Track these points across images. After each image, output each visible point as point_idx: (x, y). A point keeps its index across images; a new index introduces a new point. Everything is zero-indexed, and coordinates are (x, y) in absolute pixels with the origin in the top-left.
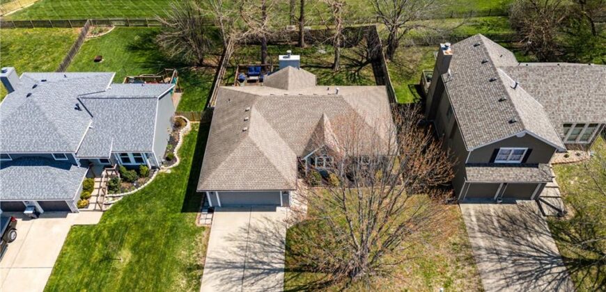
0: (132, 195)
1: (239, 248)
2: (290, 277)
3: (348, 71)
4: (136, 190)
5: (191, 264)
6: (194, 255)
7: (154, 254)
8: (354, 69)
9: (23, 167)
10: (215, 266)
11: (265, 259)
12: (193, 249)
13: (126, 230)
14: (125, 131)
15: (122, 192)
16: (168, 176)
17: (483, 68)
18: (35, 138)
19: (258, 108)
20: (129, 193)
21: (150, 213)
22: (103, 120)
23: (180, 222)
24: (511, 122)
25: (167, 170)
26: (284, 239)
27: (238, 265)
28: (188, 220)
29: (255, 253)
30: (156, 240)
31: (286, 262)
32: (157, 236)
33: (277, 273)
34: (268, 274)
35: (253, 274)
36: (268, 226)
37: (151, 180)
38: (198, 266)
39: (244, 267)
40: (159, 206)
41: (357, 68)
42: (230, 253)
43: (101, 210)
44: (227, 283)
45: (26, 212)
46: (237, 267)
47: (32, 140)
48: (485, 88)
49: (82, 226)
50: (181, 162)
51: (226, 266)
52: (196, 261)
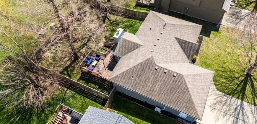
1: (224, 117)
2: (246, 100)
8: (107, 20)
11: (235, 107)
26: (223, 94)
27: (235, 121)
29: (230, 110)
31: (238, 98)
33: (243, 104)
34: (243, 109)
35: (242, 115)
36: (214, 98)
39: (237, 118)
42: (227, 122)
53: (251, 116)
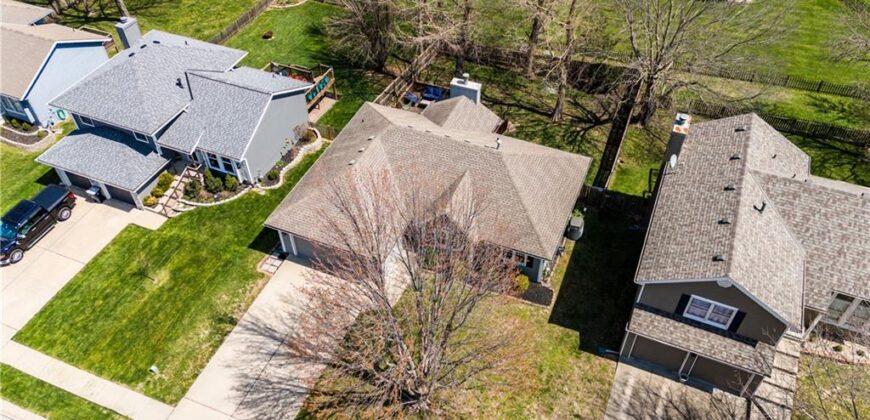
0: (206, 208)
1: (290, 314)
3: (572, 126)
4: (213, 204)
5: (225, 315)
6: (235, 305)
7: (191, 287)
8: (583, 125)
9: (100, 138)
10: (251, 326)
11: (312, 341)
12: (238, 296)
13: (178, 248)
14: (220, 127)
15: (198, 201)
16: (258, 198)
17: (728, 166)
18: (119, 107)
19: (384, 140)
20: (204, 205)
21: (214, 235)
22: (202, 106)
23: (241, 258)
24: (715, 259)
25: (261, 190)
26: (350, 324)
27: (277, 335)
28: (250, 260)
29: (305, 329)
30: (203, 271)
31: (336, 355)
32: (207, 266)
33: (318, 364)
34: (306, 360)
35: (289, 354)
37: (236, 197)
38: (232, 319)
39: (282, 341)
40: (228, 231)
41: (587, 126)
42: (276, 317)
43: (166, 215)
44: (252, 353)
45: (88, 192)
46: (275, 338)
48: (712, 197)
49: (139, 227)
50: (283, 186)
51: (263, 332)
52: (233, 313)
53: (283, 372)
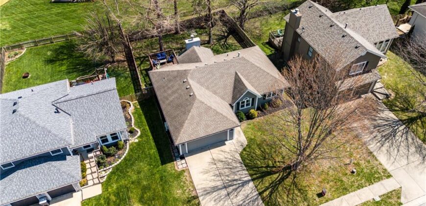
0: (118, 165)
1: (214, 176)
2: (258, 183)
3: (220, 43)
4: (120, 160)
5: (188, 198)
6: (187, 191)
7: (158, 200)
8: (222, 41)
9: (28, 169)
10: (205, 193)
11: (236, 177)
12: (184, 187)
13: (128, 191)
15: (110, 165)
16: (138, 144)
20: (116, 164)
21: (139, 173)
22: (79, 115)
23: (164, 172)
24: (356, 47)
25: (134, 140)
26: (241, 161)
27: (220, 187)
28: (169, 169)
29: (228, 176)
30: (154, 190)
31: (251, 175)
32: (153, 187)
33: (248, 183)
34: (243, 186)
35: (233, 190)
36: (226, 156)
37: (127, 150)
38: (193, 197)
39: (225, 187)
40: (144, 166)
41: (224, 40)
42: (211, 181)
43: (100, 183)
44: (220, 201)
45: (40, 203)
46: (221, 189)
47: (32, 145)
48: (329, 31)
49: (89, 199)
50: (141, 132)
51: (213, 190)
52: (190, 194)
53: (240, 197)
